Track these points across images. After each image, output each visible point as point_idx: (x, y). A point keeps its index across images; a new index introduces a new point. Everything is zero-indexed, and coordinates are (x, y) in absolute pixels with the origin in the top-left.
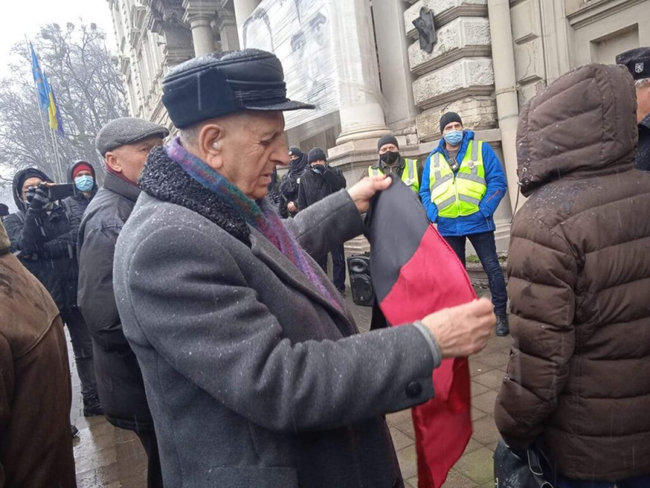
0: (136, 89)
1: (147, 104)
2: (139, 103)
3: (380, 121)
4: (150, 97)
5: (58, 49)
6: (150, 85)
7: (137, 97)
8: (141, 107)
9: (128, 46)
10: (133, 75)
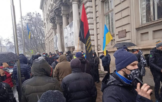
0: (46, 29)
1: (48, 33)
2: (47, 32)
3: (81, 48)
4: (49, 32)
5: (30, 18)
6: (49, 29)
7: (47, 31)
8: (47, 33)
9: (45, 20)
10: (46, 27)
